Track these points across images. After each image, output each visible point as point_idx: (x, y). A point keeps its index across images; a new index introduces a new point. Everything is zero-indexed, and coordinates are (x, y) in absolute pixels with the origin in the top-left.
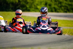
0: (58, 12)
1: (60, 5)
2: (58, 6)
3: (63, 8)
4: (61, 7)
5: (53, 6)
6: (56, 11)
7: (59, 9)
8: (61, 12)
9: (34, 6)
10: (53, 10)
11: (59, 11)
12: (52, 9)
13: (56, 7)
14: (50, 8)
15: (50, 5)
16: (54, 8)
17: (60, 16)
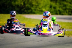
0: (63, 15)
1: (64, 8)
2: (63, 9)
3: (67, 11)
4: (65, 9)
5: (58, 9)
6: (60, 13)
7: (64, 12)
8: (65, 15)
9: (39, 8)
10: (58, 12)
11: (63, 13)
12: (56, 11)
13: (61, 9)
14: (55, 10)
15: (55, 8)
16: (59, 11)
17: (65, 19)
